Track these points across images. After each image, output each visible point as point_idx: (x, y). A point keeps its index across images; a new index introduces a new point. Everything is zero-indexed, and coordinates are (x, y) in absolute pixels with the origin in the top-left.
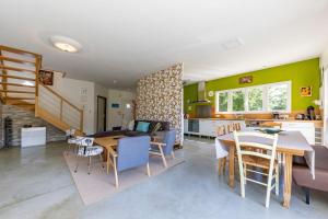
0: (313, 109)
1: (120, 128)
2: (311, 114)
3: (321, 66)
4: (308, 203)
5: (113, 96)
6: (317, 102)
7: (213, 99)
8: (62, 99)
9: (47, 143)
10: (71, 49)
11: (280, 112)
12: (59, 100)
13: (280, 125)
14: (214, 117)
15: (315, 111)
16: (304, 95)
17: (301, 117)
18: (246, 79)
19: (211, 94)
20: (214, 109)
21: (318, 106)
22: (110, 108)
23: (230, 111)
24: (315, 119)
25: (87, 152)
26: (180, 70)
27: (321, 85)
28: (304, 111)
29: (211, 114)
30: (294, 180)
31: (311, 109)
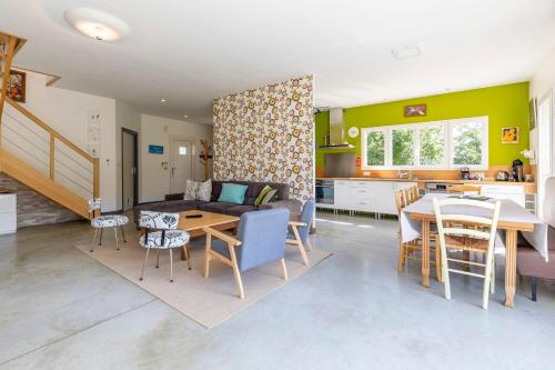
0: (521, 164)
1: (180, 197)
2: (519, 171)
3: (532, 96)
4: (534, 299)
5: (152, 130)
6: (527, 154)
7: (357, 141)
8: (54, 134)
9: (20, 229)
10: (107, 34)
11: (472, 167)
12: (47, 135)
13: (479, 190)
14: (359, 175)
15: (525, 166)
16: (506, 141)
17: (503, 176)
18: (414, 110)
19: (353, 132)
20: (359, 161)
21: (528, 159)
22: (144, 154)
23: (388, 166)
24: (523, 180)
25: (167, 241)
26: (309, 88)
27: (532, 126)
28: (508, 167)
29: (354, 169)
30: (518, 272)
31: (518, 163)
